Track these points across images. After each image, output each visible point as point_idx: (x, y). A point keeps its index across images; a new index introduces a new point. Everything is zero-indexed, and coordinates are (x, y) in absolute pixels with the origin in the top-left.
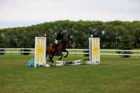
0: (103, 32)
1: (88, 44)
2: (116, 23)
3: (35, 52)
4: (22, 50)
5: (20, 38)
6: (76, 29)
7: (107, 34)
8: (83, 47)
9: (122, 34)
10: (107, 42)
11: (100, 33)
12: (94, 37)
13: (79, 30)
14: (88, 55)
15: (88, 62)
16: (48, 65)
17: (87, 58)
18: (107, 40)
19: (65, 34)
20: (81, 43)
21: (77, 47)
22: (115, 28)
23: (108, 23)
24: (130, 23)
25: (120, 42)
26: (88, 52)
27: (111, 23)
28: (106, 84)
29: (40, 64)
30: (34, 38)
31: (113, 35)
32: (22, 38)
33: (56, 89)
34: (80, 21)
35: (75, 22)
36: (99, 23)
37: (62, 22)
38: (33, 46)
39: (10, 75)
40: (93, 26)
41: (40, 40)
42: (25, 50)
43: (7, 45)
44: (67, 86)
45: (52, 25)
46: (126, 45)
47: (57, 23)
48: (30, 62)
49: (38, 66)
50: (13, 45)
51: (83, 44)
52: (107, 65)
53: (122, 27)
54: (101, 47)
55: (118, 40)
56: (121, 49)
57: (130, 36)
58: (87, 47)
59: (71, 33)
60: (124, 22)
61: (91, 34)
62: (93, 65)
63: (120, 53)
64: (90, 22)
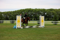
0: (46, 14)
1: (39, 18)
2: (51, 10)
3: (17, 22)
4: (11, 21)
5: (10, 16)
6: (34, 12)
7: (47, 14)
8: (37, 20)
9: (54, 14)
10: (47, 18)
11: (44, 14)
12: (42, 15)
13: (35, 13)
14: (39, 24)
15: (39, 27)
16: (22, 28)
17: (39, 25)
18: (47, 17)
19: (30, 14)
20: (36, 18)
21: (34, 20)
22: (51, 12)
23: (48, 10)
24: (57, 10)
25: (53, 18)
26: (39, 22)
27: (49, 9)
28: (47, 36)
29: (19, 27)
30: (16, 16)
31: (50, 15)
32: (11, 16)
33: (25, 38)
34: (36, 9)
35: (33, 9)
36: (44, 10)
37: (28, 9)
38: (16, 20)
39: (6, 32)
40: (41, 11)
41: (19, 17)
42: (12, 21)
43: (4, 19)
44: (30, 37)
45: (24, 10)
46: (56, 19)
47: (26, 10)
48: (14, 26)
49: (18, 28)
50: (7, 19)
51: (37, 19)
52: (47, 28)
53: (54, 11)
54: (45, 20)
55: (52, 17)
56: (53, 21)
57: (57, 15)
58: (39, 20)
59: (32, 14)
60: (55, 9)
61: (40, 14)
62: (42, 28)
63: (53, 22)
64: (40, 9)
